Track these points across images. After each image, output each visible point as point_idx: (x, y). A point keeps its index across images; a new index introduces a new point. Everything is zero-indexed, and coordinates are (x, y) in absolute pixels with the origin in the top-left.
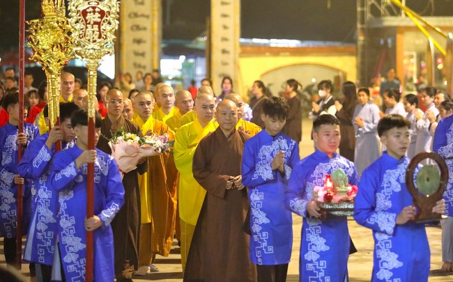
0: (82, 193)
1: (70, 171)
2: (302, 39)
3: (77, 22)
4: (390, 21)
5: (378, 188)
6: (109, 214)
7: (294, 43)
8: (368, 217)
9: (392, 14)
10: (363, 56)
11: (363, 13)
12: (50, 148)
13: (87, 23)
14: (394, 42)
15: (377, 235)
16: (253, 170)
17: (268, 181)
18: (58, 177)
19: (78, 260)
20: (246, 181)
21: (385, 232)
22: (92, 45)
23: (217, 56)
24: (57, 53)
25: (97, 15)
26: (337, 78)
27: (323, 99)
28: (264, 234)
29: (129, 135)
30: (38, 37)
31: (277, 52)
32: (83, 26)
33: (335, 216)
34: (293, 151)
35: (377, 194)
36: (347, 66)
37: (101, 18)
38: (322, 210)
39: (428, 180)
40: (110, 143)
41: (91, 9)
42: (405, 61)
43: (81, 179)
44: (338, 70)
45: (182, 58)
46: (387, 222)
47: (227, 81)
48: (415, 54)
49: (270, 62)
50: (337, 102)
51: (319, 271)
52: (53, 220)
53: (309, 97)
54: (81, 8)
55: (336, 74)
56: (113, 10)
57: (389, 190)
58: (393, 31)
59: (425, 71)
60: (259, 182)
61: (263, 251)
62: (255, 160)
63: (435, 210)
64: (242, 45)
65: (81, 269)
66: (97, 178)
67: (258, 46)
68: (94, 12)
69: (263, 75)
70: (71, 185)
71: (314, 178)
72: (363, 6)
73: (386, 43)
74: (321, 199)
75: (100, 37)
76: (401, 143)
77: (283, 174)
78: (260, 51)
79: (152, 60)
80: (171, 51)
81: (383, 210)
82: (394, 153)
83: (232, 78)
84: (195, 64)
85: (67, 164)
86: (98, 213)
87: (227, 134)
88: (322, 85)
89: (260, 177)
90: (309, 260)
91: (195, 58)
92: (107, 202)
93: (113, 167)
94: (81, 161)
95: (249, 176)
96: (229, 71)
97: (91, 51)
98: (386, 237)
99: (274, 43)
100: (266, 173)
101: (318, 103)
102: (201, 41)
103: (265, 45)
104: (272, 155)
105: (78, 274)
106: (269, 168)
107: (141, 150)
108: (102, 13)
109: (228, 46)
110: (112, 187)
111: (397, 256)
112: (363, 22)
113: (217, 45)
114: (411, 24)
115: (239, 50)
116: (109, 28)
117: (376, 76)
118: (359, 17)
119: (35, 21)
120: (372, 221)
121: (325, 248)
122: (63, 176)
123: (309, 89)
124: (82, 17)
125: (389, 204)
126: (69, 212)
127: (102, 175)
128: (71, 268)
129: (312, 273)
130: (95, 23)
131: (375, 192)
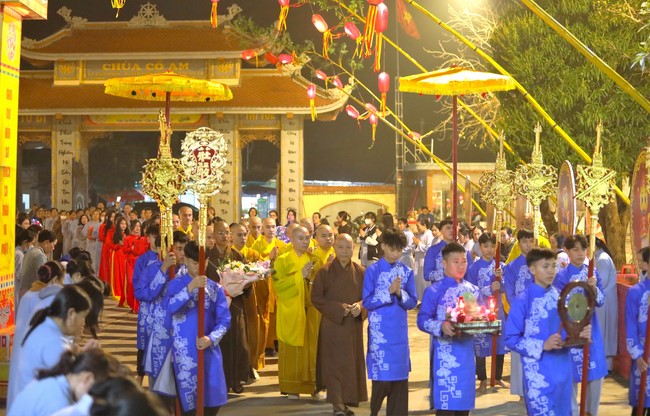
0: (194, 317)
1: (183, 296)
2: (352, 181)
3: (189, 160)
4: (422, 166)
5: (526, 315)
6: (217, 335)
7: (346, 184)
8: (518, 342)
9: (424, 161)
10: (401, 194)
11: (400, 159)
12: (165, 271)
13: (198, 161)
14: (425, 183)
15: (525, 359)
16: (372, 294)
17: (386, 304)
18: (173, 301)
19: (190, 377)
20: (367, 304)
21: (532, 357)
22: (203, 181)
23: (285, 194)
24: (172, 188)
25: (208, 154)
26: (380, 211)
27: (368, 227)
28: (381, 352)
29: (235, 263)
30: (156, 174)
31: (332, 190)
32: (194, 164)
33: (468, 335)
34: (409, 278)
35: (527, 321)
36: (388, 201)
37: (211, 156)
38: (456, 329)
39: (578, 307)
40: (218, 271)
41: (202, 149)
42: (434, 198)
43: (193, 305)
44: (381, 205)
45: (259, 196)
46: (534, 348)
47: (291, 213)
48: (441, 192)
49: (327, 199)
50: (378, 230)
51: (451, 385)
52: (166, 337)
53: (358, 226)
54: (193, 148)
55: (379, 208)
56: (221, 149)
57: (537, 317)
58: (424, 174)
59: (449, 206)
60: (378, 305)
61: (379, 368)
62: (375, 285)
63: (582, 335)
64: (305, 186)
65: (193, 385)
66: (207, 304)
67: (318, 186)
68: (205, 151)
69: (321, 209)
70: (183, 309)
71: (445, 302)
72: (400, 154)
73: (418, 183)
74: (454, 319)
75: (210, 173)
76: (548, 273)
77: (400, 298)
78: (318, 190)
79: (234, 197)
80: (249, 190)
81: (531, 336)
82: (541, 282)
83: (297, 212)
84: (269, 200)
85: (181, 289)
86: (208, 334)
87: (344, 265)
88: (368, 215)
89: (379, 300)
90: (441, 375)
91: (269, 195)
92: (216, 325)
93: (220, 294)
94: (193, 286)
95: (369, 299)
96: (295, 205)
97: (203, 186)
98: (533, 360)
99: (330, 183)
100: (384, 296)
101: (364, 230)
102: (273, 183)
103: (324, 185)
104: (390, 280)
105: (190, 390)
106: (386, 291)
107: (246, 277)
108: (212, 152)
109: (294, 186)
110: (219, 312)
111: (543, 377)
112: (400, 167)
113: (286, 185)
114: (439, 168)
115: (303, 189)
116: (218, 165)
117: (411, 209)
118: (397, 162)
119: (153, 160)
120: (521, 347)
121: (456, 365)
122: (177, 300)
123: (358, 220)
124: (194, 156)
125: (537, 330)
126: (182, 334)
127: (211, 301)
128: (184, 385)
129: (443, 388)
130: (206, 161)
131: (525, 319)
